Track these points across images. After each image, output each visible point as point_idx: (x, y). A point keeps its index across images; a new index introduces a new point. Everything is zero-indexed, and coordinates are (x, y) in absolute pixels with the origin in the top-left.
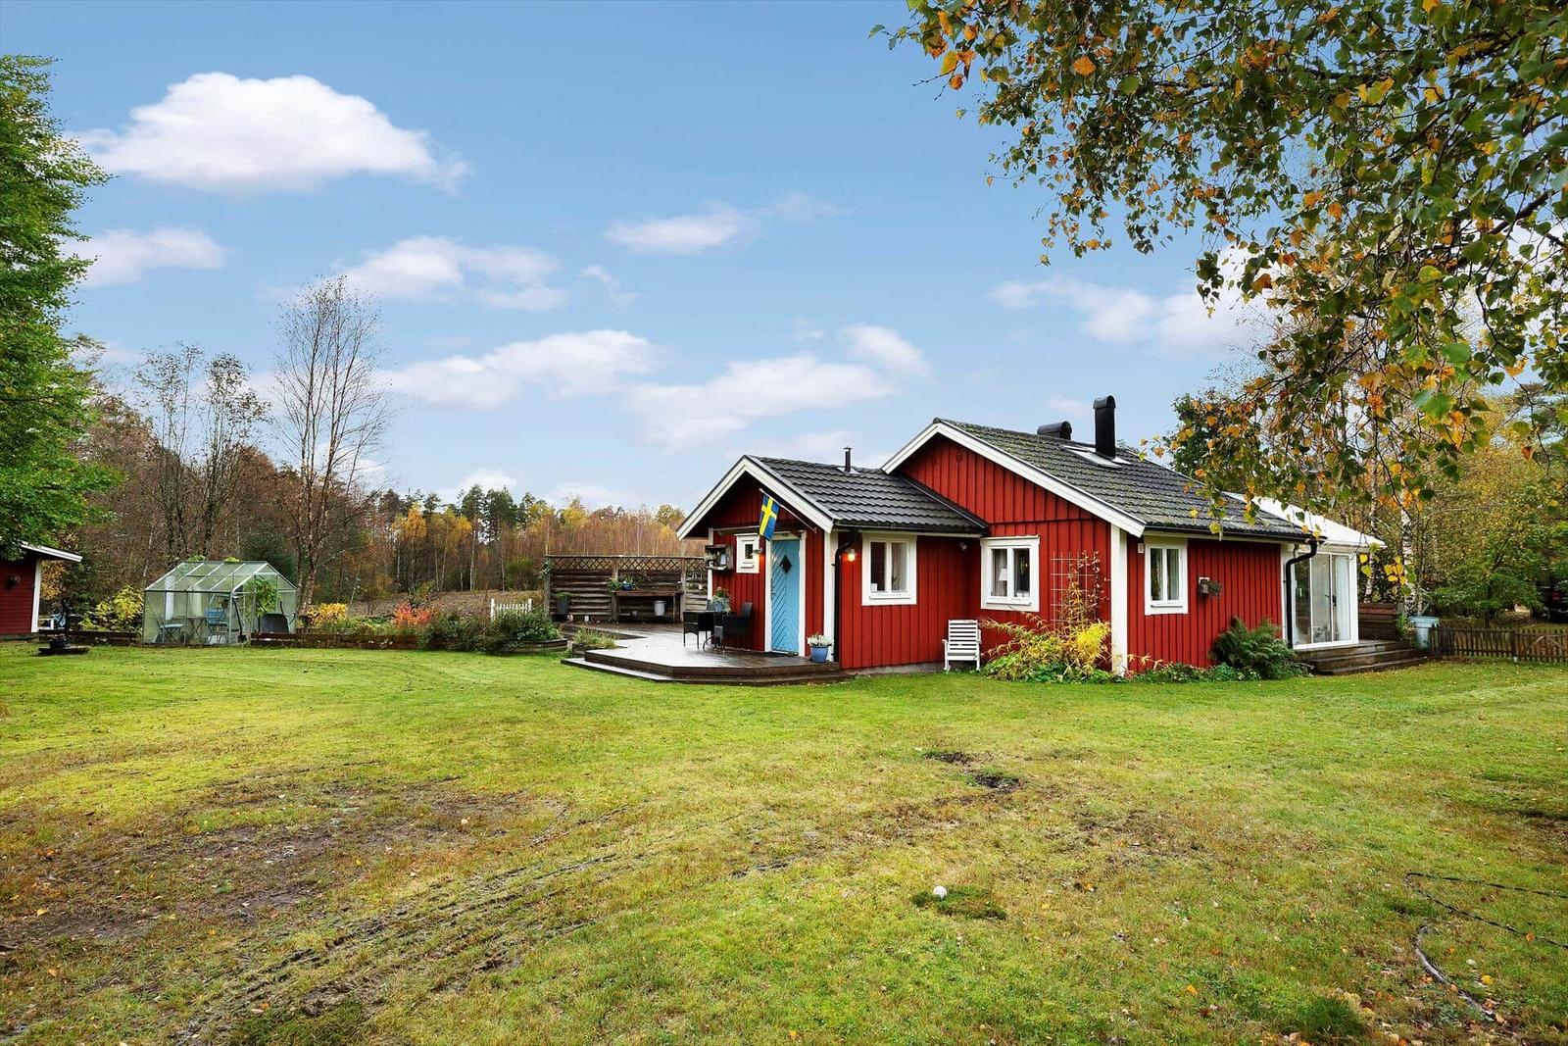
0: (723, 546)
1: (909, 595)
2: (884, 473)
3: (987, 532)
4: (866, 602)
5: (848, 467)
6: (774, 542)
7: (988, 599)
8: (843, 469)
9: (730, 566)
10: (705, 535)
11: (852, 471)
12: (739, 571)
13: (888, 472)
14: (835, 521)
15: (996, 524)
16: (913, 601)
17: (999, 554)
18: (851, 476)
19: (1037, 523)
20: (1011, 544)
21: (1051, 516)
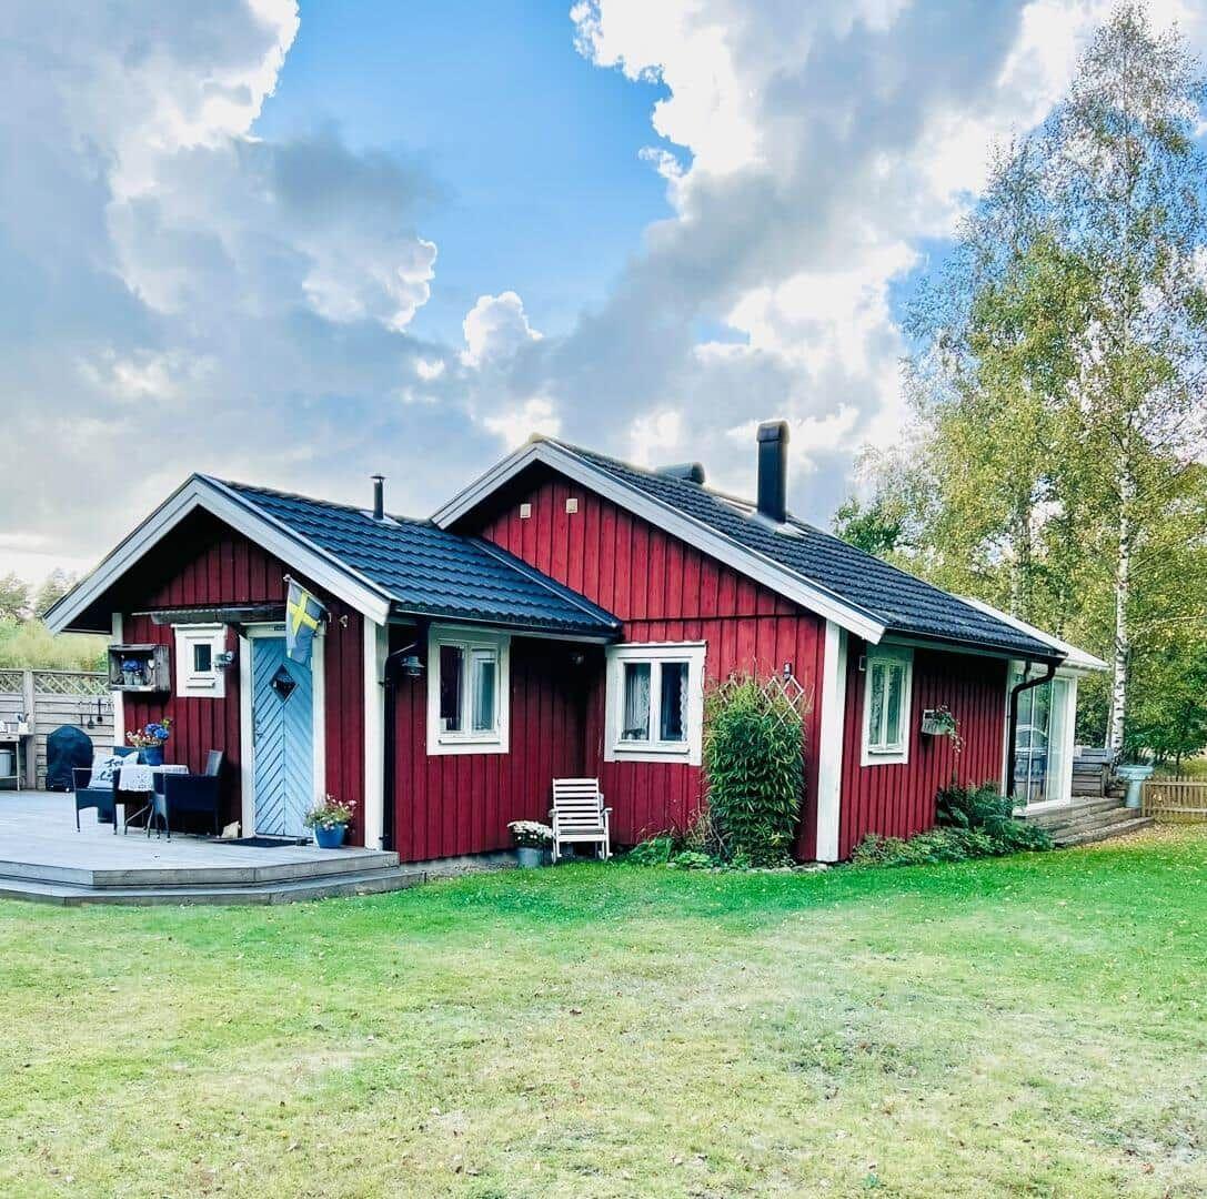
0: (148, 647)
1: (497, 740)
2: (435, 527)
3: (618, 637)
4: (433, 749)
5: (379, 513)
6: (257, 641)
7: (615, 746)
8: (371, 516)
9: (165, 683)
10: (106, 628)
11: (386, 521)
12: (182, 692)
13: (443, 526)
14: (393, 604)
15: (633, 622)
16: (504, 748)
17: (635, 671)
18: (386, 528)
19: (702, 620)
20: (655, 655)
21: (728, 610)
